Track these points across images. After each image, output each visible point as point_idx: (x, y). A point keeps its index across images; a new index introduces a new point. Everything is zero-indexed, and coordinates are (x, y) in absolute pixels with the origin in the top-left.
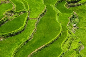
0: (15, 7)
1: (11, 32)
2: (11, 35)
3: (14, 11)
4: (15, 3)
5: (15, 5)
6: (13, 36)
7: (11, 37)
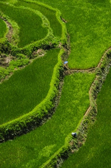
0: (14, 33)
1: (4, 125)
2: (5, 136)
3: (12, 45)
4: (13, 19)
5: (15, 25)
6: (12, 138)
7: (5, 144)
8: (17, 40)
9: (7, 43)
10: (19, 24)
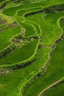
0: (24, 32)
1: (18, 63)
2: (18, 67)
3: (23, 36)
4: (24, 27)
5: (24, 29)
6: (21, 68)
7: (18, 70)
8: (24, 34)
9: (21, 35)
10: (26, 29)
